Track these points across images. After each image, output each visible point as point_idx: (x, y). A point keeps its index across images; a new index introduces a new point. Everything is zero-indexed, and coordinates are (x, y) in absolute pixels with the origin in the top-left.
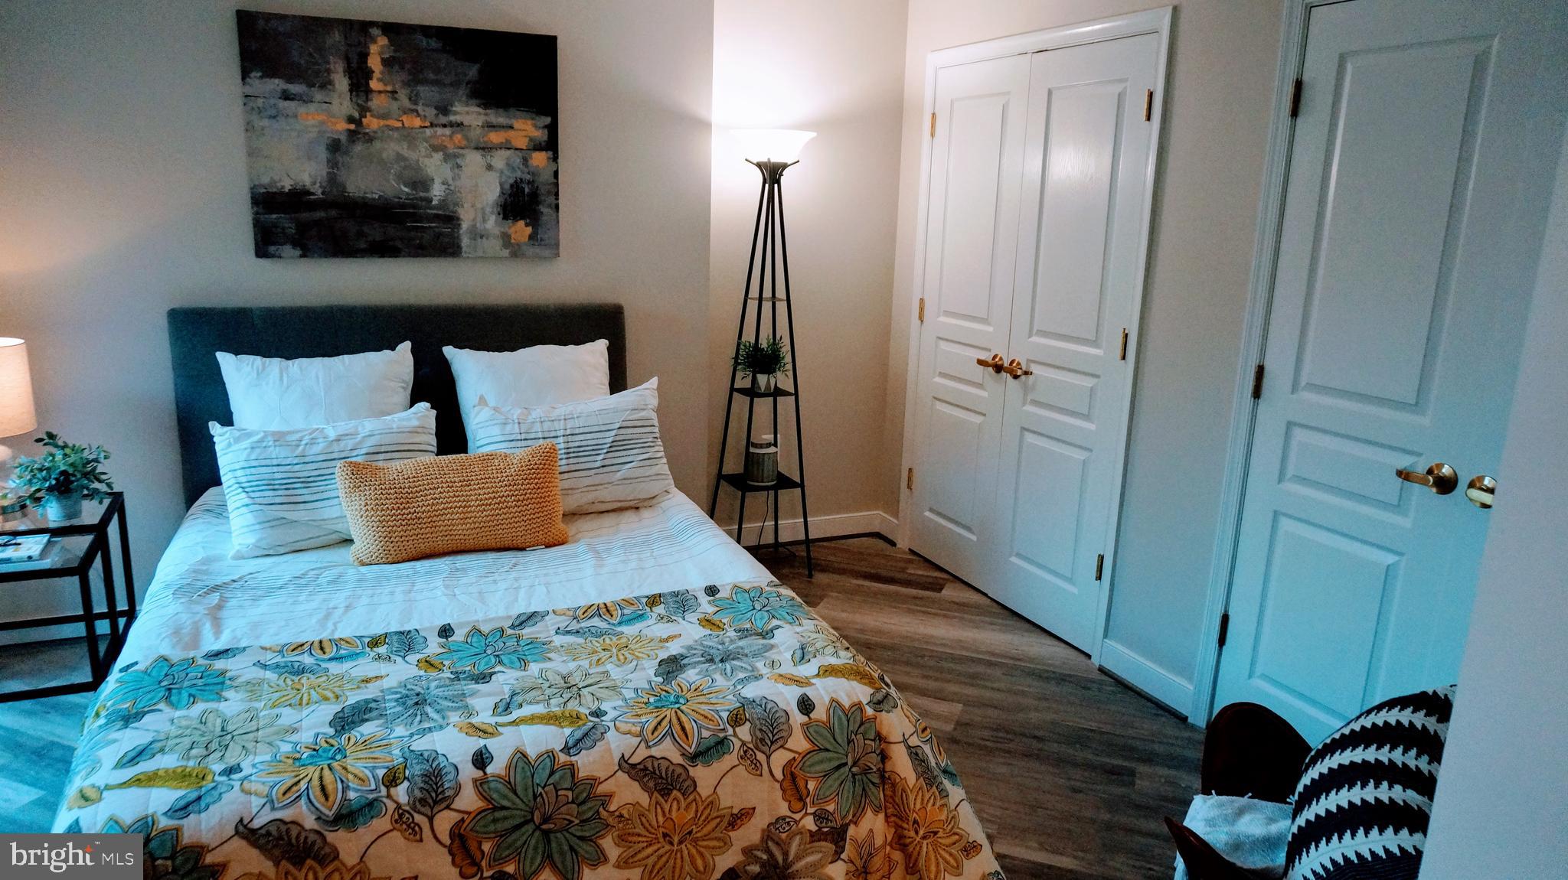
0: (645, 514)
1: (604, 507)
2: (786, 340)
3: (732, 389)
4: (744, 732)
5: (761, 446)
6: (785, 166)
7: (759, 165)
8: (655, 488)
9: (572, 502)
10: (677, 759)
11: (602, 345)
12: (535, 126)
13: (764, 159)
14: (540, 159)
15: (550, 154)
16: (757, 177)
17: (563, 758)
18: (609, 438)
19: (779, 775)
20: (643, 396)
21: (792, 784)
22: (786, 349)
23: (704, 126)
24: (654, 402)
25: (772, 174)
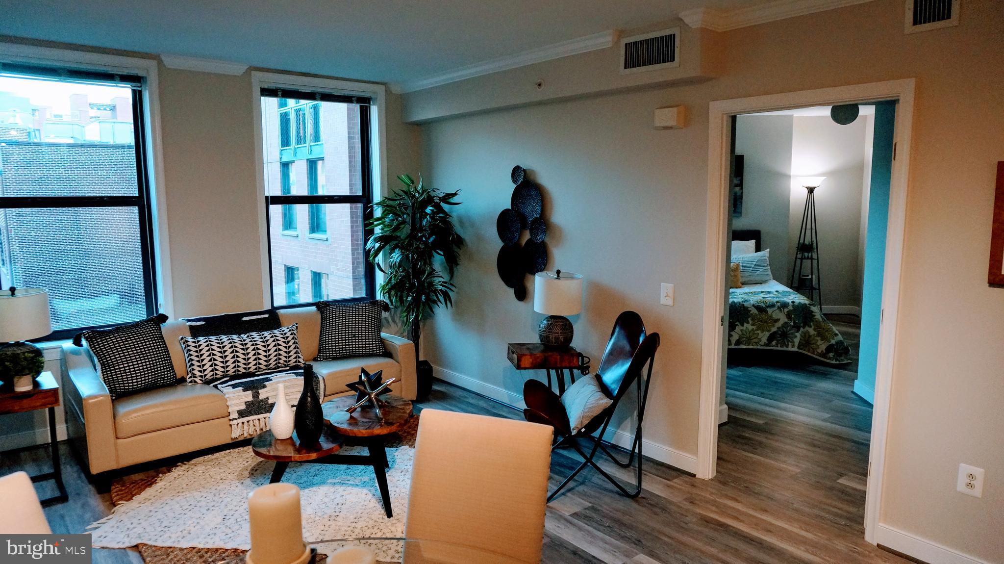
0: (763, 285)
1: (752, 282)
2: (815, 242)
3: (796, 258)
4: (779, 304)
5: (805, 276)
6: (815, 188)
7: (807, 188)
8: (768, 278)
9: (744, 280)
10: (764, 306)
11: (753, 241)
12: (736, 180)
13: (807, 186)
14: (737, 189)
15: (740, 187)
16: (806, 191)
17: (742, 303)
18: (754, 263)
19: (786, 313)
20: (765, 253)
21: (788, 315)
22: (815, 245)
23: (789, 177)
24: (768, 255)
25: (811, 190)
